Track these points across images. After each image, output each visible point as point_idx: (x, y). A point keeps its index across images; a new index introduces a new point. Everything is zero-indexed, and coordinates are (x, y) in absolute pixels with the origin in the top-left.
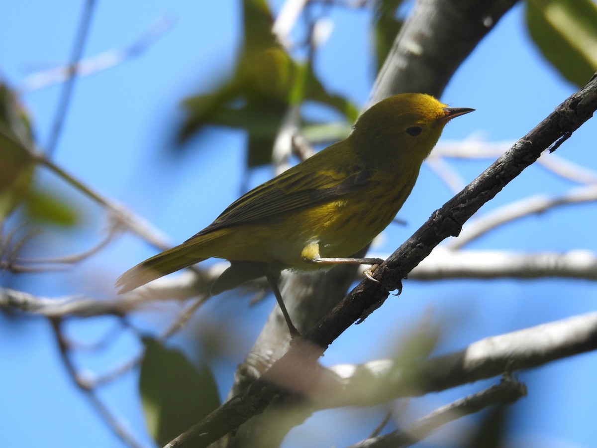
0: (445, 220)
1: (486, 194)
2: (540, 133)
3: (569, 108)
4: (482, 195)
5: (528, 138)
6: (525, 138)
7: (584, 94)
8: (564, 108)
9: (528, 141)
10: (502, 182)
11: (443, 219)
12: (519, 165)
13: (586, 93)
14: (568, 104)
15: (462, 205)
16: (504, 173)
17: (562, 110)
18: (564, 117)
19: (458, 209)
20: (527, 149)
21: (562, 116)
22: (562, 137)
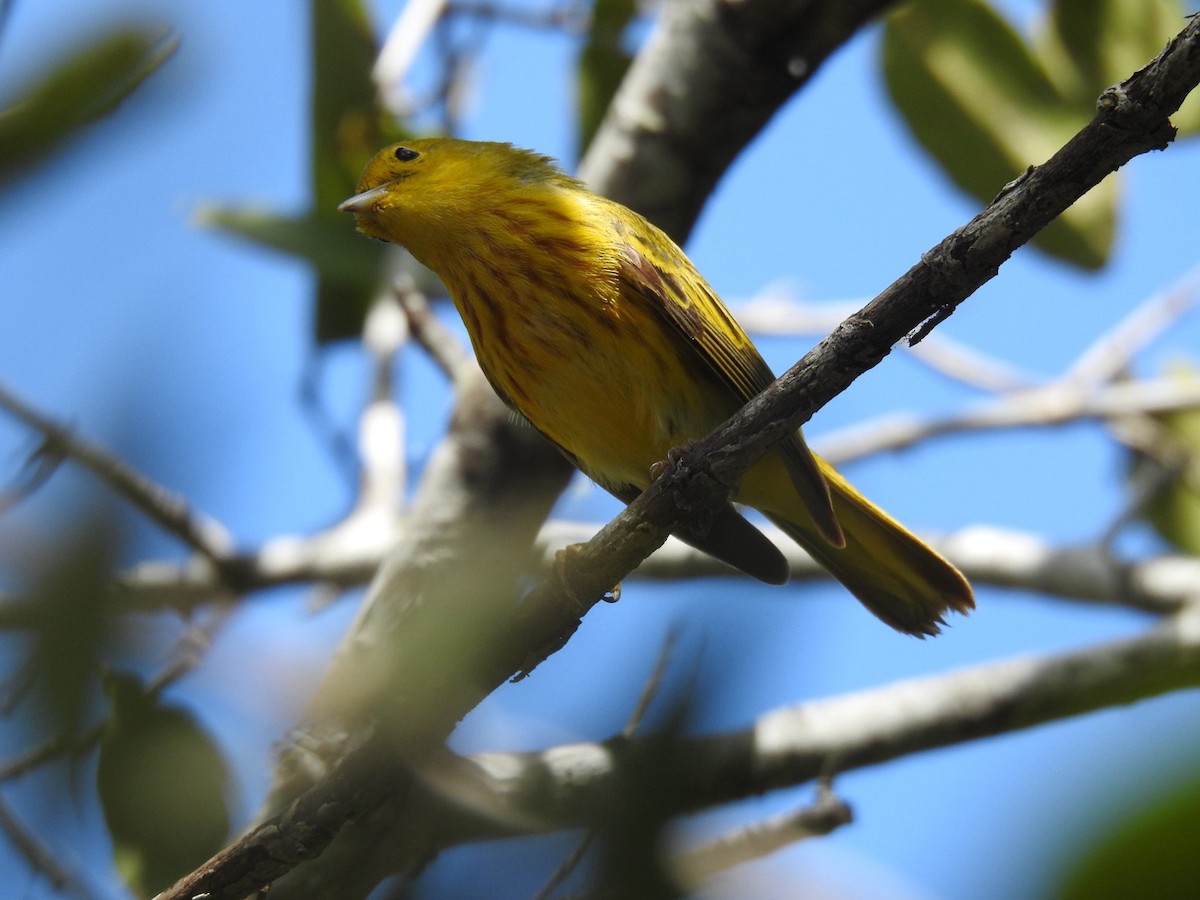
0: (695, 476)
1: (779, 425)
2: (890, 306)
3: (949, 257)
4: (771, 427)
5: (866, 316)
6: (859, 315)
7: (982, 228)
8: (940, 257)
9: (866, 321)
10: (812, 402)
11: (691, 475)
12: (847, 369)
13: (985, 226)
14: (948, 248)
15: (730, 448)
16: (818, 385)
17: (936, 259)
18: (938, 275)
19: (722, 455)
20: (863, 338)
21: (936, 273)
22: (934, 315)
